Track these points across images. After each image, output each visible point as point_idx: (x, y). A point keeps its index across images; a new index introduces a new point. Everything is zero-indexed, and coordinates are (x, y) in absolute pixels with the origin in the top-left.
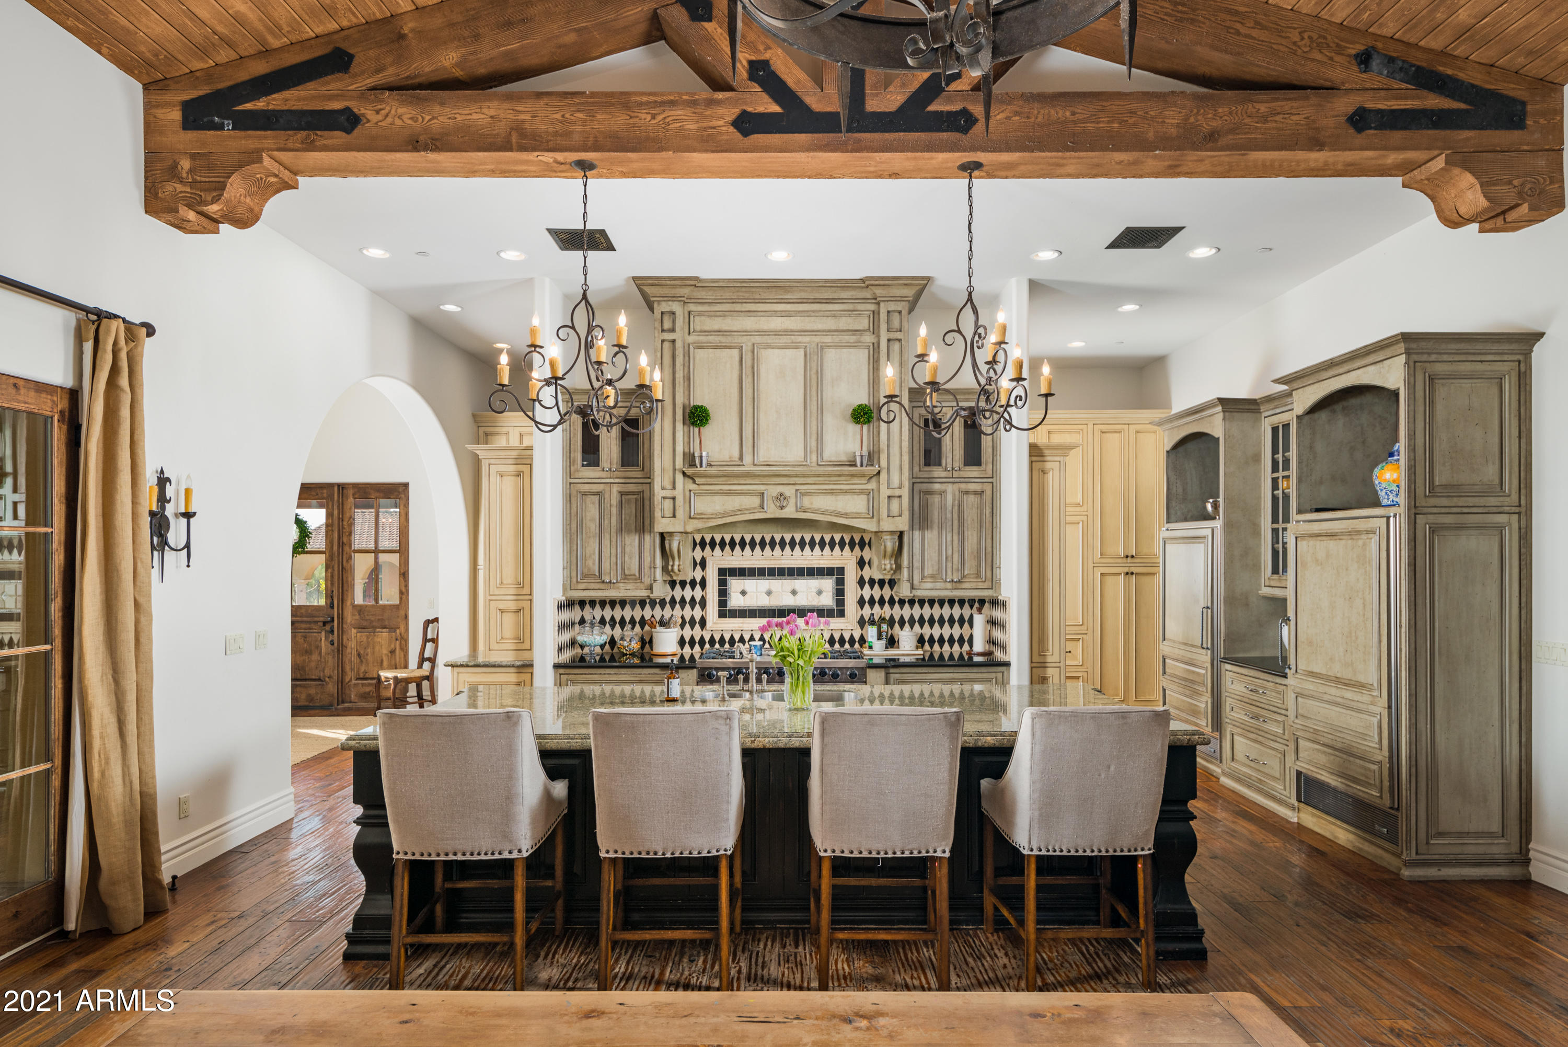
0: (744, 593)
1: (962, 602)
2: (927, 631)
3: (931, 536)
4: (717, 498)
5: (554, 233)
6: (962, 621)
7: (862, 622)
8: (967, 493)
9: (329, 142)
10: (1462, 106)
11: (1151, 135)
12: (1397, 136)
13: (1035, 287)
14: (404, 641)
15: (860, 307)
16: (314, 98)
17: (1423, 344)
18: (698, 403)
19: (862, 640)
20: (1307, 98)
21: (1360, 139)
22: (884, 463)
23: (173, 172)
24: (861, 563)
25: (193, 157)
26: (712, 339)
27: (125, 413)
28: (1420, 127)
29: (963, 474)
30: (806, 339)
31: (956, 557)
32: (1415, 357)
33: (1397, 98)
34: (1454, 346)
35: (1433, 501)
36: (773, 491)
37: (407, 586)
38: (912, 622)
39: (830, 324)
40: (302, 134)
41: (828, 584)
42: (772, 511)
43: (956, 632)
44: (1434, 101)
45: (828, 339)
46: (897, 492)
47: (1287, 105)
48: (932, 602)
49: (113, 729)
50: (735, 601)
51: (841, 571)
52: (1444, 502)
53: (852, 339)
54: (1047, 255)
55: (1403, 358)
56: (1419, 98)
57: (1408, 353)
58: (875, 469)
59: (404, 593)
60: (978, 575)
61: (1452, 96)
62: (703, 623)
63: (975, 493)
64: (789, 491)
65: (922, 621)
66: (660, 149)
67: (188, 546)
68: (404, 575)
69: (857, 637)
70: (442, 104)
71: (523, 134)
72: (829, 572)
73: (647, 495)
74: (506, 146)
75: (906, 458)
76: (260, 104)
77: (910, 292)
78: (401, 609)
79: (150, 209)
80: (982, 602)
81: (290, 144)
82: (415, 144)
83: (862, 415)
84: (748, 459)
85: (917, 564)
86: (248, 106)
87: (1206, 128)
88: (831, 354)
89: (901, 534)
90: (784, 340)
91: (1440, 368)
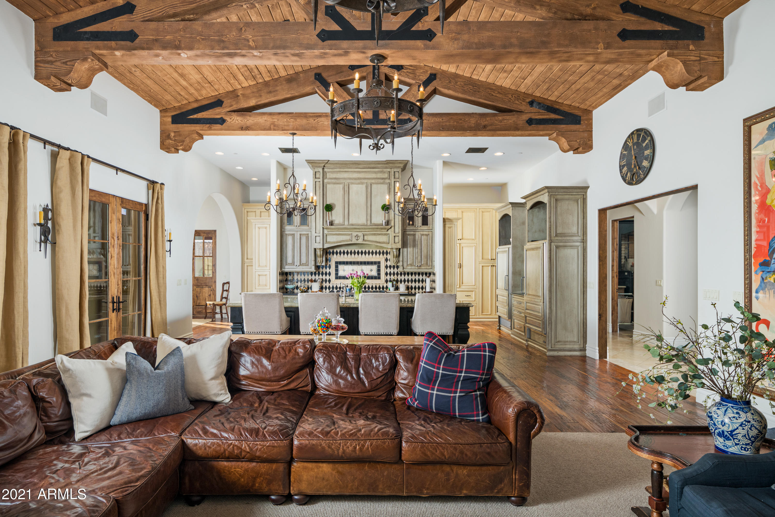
0: (344, 270)
1: (423, 274)
2: (410, 284)
3: (410, 250)
4: (334, 236)
5: (280, 149)
6: (423, 281)
7: (387, 281)
8: (423, 235)
9: (215, 128)
10: (561, 117)
11: (466, 126)
12: (541, 127)
13: (445, 163)
14: (214, 291)
15: (385, 170)
16: (211, 114)
17: (553, 190)
18: (328, 203)
19: (387, 288)
20: (514, 115)
21: (530, 128)
22: (392, 224)
23: (168, 137)
24: (386, 260)
25: (175, 132)
26: (333, 181)
27: (160, 211)
28: (548, 124)
29: (421, 228)
30: (366, 181)
31: (419, 258)
32: (551, 194)
33: (541, 115)
34: (562, 190)
35: (556, 238)
36: (355, 234)
37: (215, 270)
38: (405, 281)
39: (374, 176)
40: (208, 125)
41: (375, 267)
42: (354, 241)
43: (421, 285)
44: (553, 116)
45: (373, 181)
46: (397, 235)
47: (508, 117)
48: (412, 274)
49: (158, 302)
50: (341, 273)
51: (379, 263)
52: (560, 238)
53: (382, 181)
54: (446, 155)
55: (547, 194)
56: (548, 115)
57: (549, 192)
58: (390, 226)
59: (214, 272)
60: (427, 263)
61: (558, 114)
62: (330, 281)
63: (426, 235)
64: (360, 234)
65: (408, 281)
66: (316, 130)
67: (170, 250)
68: (214, 266)
69: (385, 287)
70: (250, 116)
71: (275, 126)
72: (375, 263)
73: (310, 235)
74: (270, 129)
75: (400, 223)
76: (195, 116)
77: (402, 165)
78: (213, 279)
79: (161, 148)
80: (430, 274)
81: (204, 128)
82: (242, 129)
83: (386, 208)
84: (346, 223)
85: (405, 260)
86: (191, 117)
87: (483, 123)
88: (374, 186)
89: (400, 249)
90: (358, 181)
91: (559, 197)
